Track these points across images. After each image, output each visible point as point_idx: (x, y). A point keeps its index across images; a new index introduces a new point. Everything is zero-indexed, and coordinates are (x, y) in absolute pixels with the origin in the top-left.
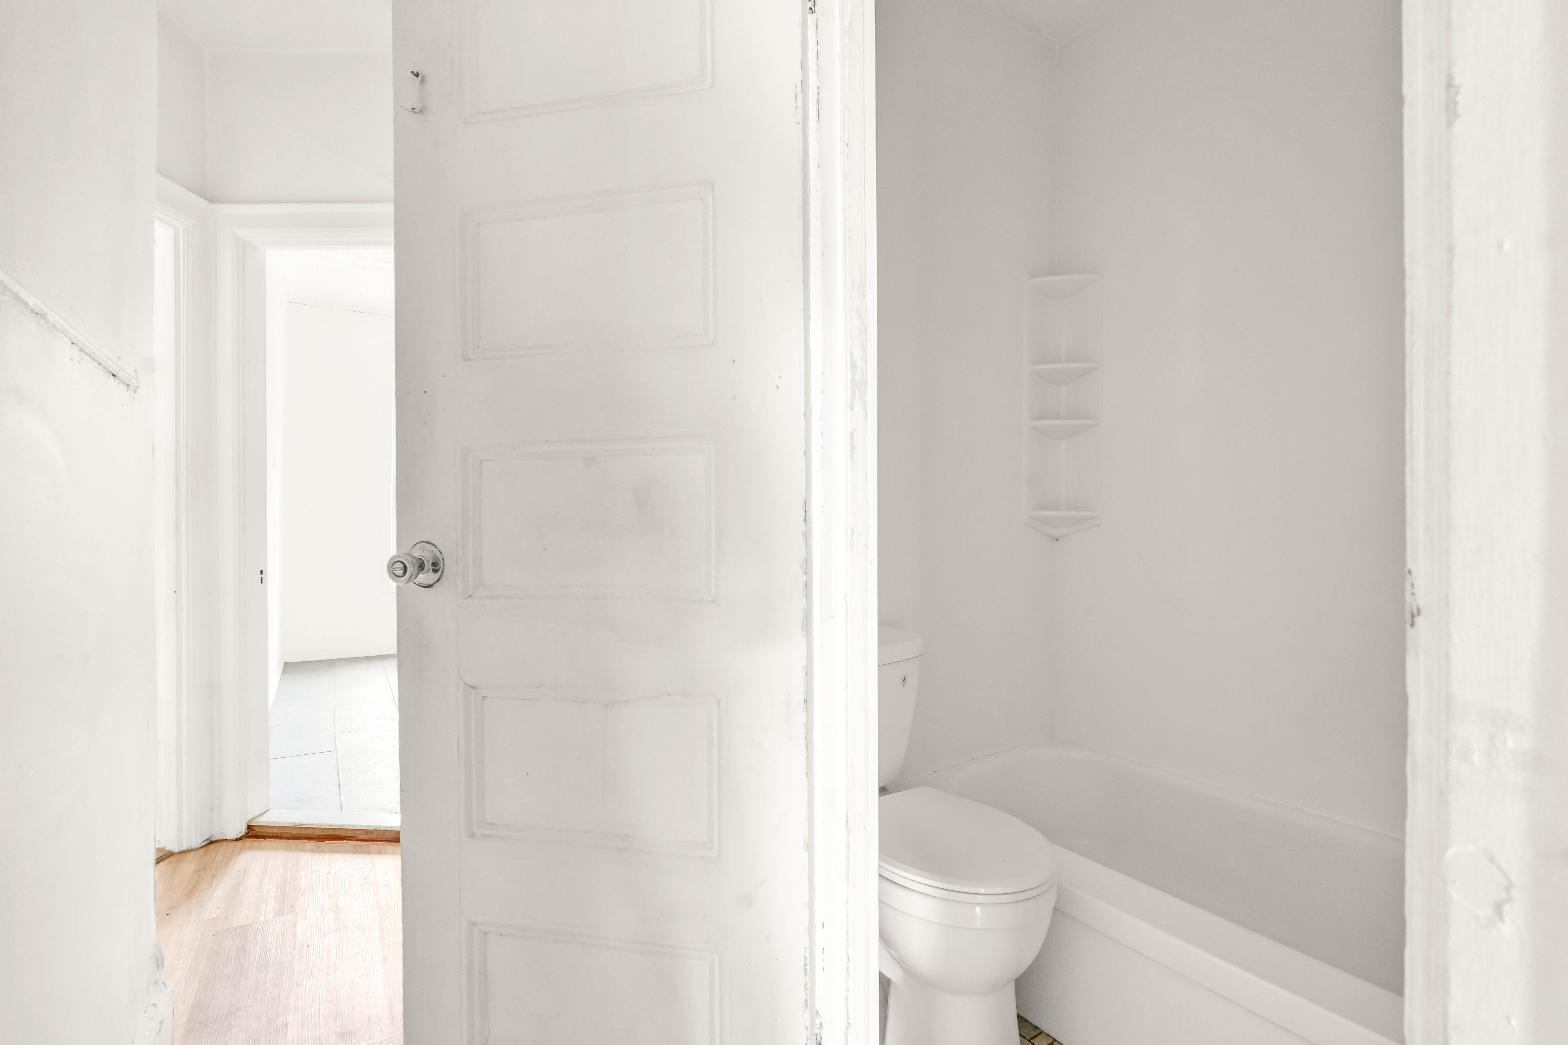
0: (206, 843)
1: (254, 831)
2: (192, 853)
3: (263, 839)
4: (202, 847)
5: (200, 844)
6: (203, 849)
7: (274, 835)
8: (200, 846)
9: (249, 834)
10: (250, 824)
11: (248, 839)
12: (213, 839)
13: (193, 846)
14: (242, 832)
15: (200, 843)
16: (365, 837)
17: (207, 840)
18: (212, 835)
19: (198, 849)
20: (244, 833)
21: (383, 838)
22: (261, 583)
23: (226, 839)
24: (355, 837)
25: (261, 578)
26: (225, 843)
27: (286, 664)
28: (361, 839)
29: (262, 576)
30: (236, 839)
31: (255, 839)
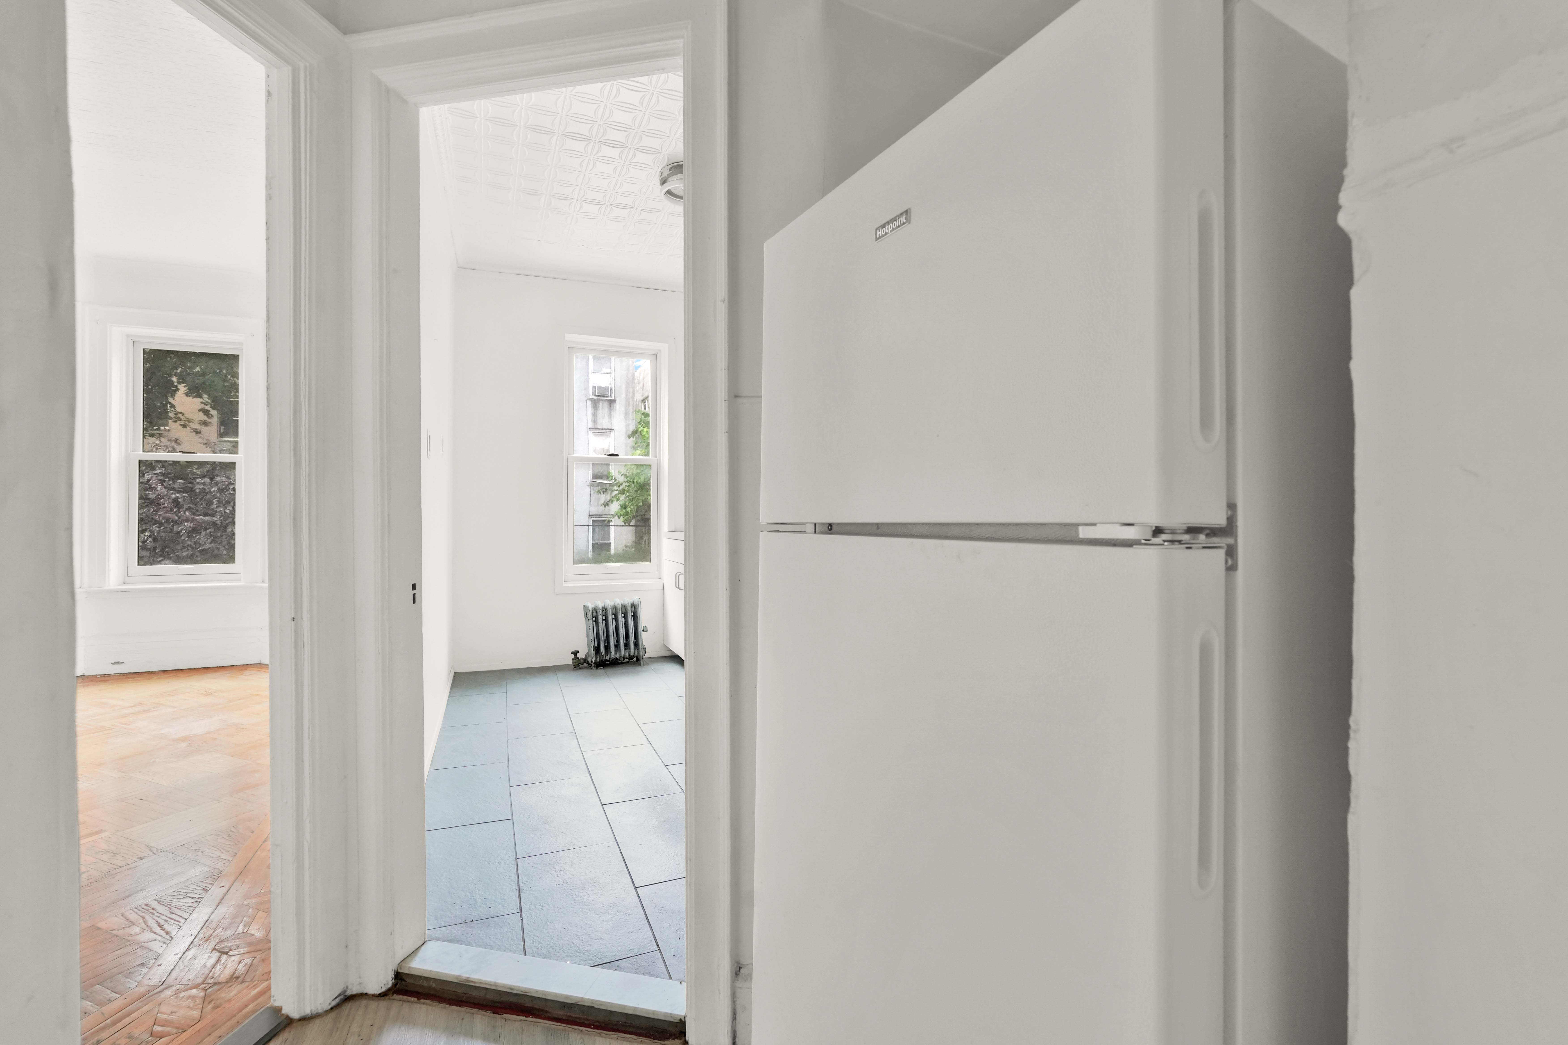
0: (338, 1000)
1: (403, 983)
2: (318, 1021)
3: (416, 999)
4: (332, 1008)
5: (330, 1004)
6: (333, 1015)
7: (432, 992)
8: (329, 1007)
9: (397, 987)
10: (399, 971)
11: (395, 996)
12: (349, 993)
13: (319, 1008)
14: (388, 984)
15: (329, 1002)
16: (561, 1013)
17: (340, 995)
18: (347, 987)
19: (327, 1012)
20: (390, 985)
21: (587, 1020)
22: (414, 602)
23: (366, 994)
24: (547, 1012)
25: (414, 595)
26: (364, 1002)
27: (456, 675)
28: (555, 1016)
29: (414, 592)
30: (380, 994)
31: (405, 997)
